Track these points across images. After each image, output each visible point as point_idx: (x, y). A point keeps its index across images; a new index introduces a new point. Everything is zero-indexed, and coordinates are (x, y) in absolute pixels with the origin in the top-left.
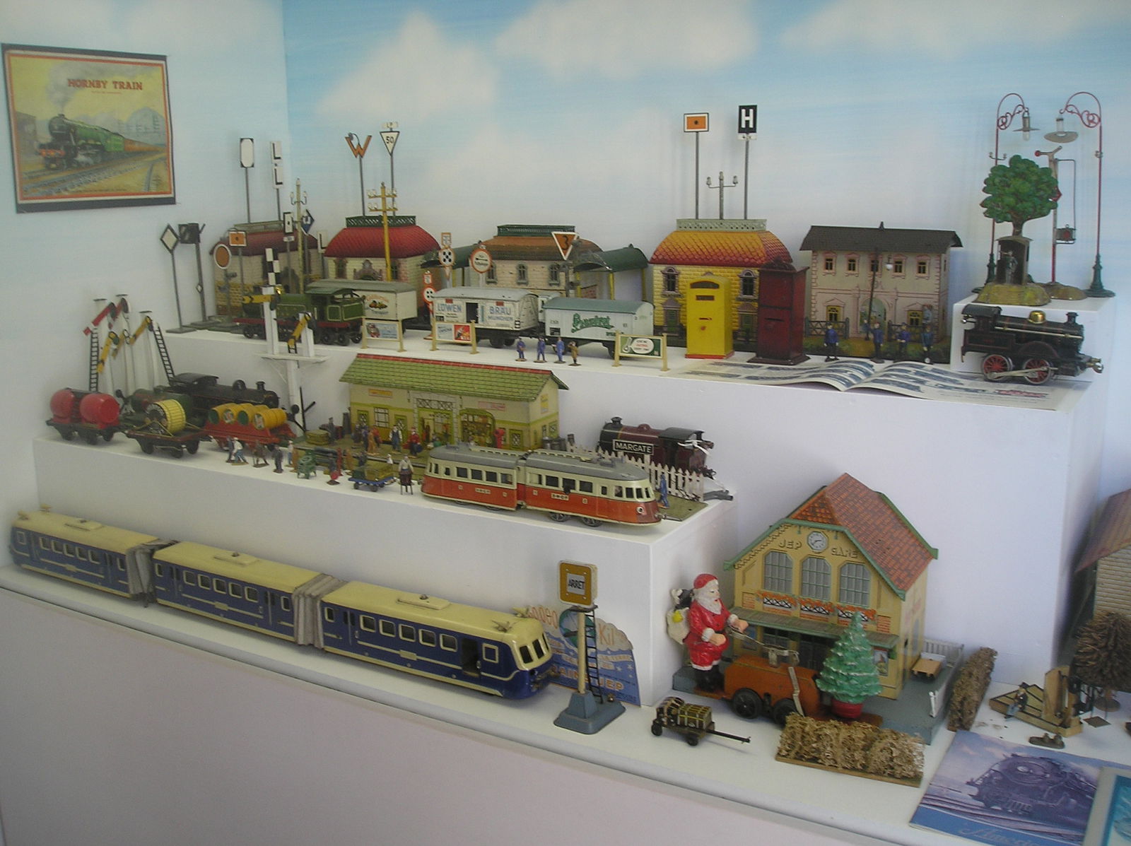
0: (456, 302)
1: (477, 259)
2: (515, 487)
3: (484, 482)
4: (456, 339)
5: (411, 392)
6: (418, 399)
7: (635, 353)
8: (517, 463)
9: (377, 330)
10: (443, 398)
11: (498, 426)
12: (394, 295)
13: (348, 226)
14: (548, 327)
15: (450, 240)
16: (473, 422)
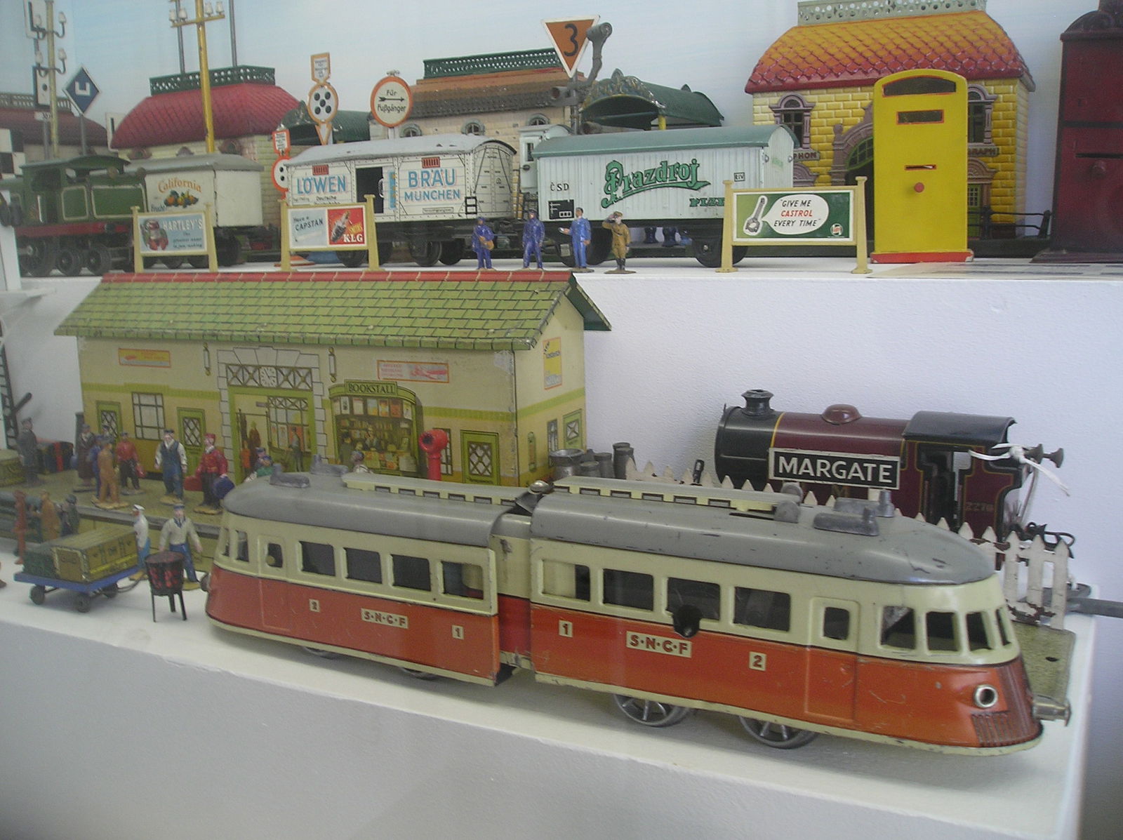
0: (335, 171)
1: (383, 99)
2: (489, 607)
3: (388, 589)
4: (333, 241)
5: (212, 348)
6: (228, 366)
7: (775, 235)
8: (496, 528)
9: (163, 233)
10: (287, 359)
11: (430, 424)
12: (211, 174)
13: (153, 92)
14: (545, 198)
15: (329, 69)
16: (366, 417)
